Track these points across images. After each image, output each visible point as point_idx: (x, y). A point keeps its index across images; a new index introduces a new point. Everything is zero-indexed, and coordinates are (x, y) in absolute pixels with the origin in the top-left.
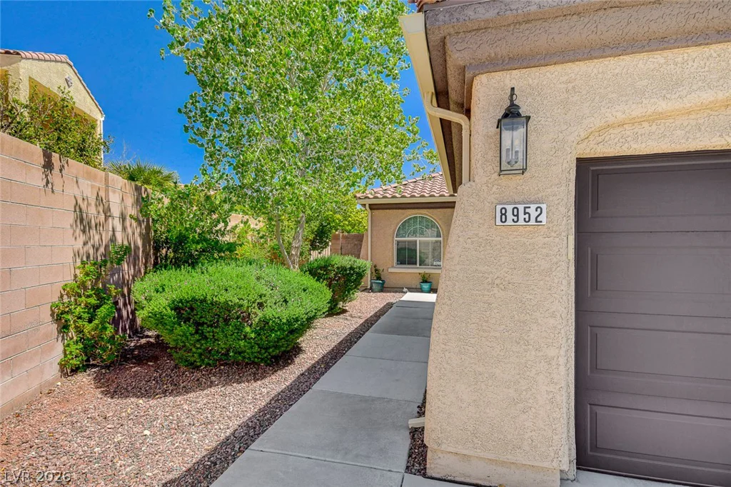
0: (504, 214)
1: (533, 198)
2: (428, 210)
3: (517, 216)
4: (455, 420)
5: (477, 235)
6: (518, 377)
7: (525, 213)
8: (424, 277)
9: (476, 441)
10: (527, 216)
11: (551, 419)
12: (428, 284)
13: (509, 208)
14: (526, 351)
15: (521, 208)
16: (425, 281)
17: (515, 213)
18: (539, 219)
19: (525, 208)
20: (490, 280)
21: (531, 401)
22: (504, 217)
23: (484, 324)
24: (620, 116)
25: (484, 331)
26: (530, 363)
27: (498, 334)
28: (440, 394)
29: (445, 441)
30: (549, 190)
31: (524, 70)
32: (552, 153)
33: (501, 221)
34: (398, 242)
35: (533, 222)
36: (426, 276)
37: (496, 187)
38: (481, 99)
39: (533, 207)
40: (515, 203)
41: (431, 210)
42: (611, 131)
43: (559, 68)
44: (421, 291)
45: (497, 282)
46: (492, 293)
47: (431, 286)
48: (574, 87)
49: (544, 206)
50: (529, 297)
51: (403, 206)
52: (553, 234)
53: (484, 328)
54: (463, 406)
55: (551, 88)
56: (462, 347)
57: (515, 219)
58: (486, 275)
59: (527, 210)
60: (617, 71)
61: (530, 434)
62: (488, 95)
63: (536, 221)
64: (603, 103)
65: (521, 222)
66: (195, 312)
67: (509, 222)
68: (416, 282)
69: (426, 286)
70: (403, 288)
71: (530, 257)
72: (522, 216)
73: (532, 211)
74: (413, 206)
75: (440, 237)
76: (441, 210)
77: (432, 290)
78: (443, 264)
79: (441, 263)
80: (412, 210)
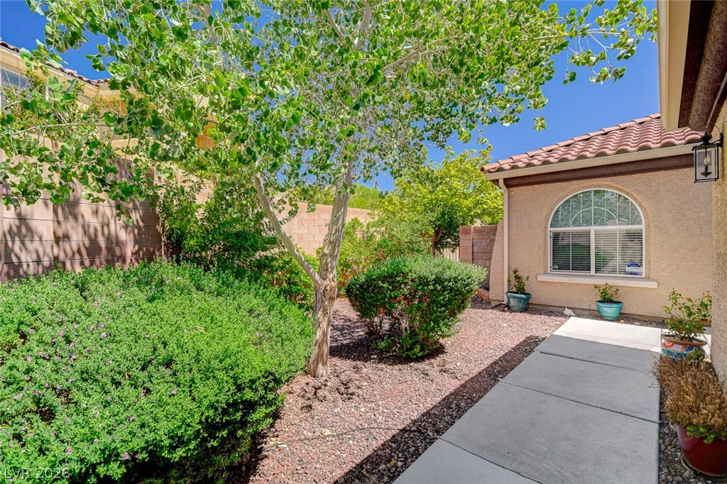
2: (614, 178)
8: (604, 293)
12: (616, 305)
16: (607, 300)
34: (555, 235)
36: (610, 291)
41: (620, 178)
47: (621, 308)
51: (564, 176)
68: (591, 301)
69: (609, 310)
74: (582, 174)
75: (640, 223)
76: (639, 175)
77: (623, 317)
78: (648, 270)
79: (643, 270)
80: (584, 181)
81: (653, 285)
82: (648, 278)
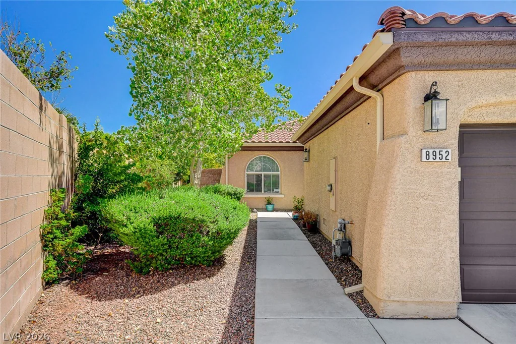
0: (428, 155)
1: (441, 146)
2: (270, 152)
3: (435, 156)
4: (399, 280)
5: (410, 167)
6: (435, 251)
7: (440, 154)
8: (268, 200)
9: (411, 291)
10: (441, 156)
11: (453, 274)
12: (272, 205)
13: (431, 151)
14: (438, 235)
15: (437, 151)
16: (269, 203)
17: (434, 154)
18: (447, 158)
19: (440, 151)
20: (418, 194)
21: (442, 264)
22: (428, 156)
23: (415, 220)
24: (485, 102)
25: (415, 224)
26: (441, 242)
27: (423, 226)
28: (390, 265)
29: (393, 294)
30: (450, 141)
31: (436, 72)
32: (451, 120)
33: (426, 158)
34: (248, 175)
35: (444, 159)
36: (270, 200)
37: (421, 138)
38: (411, 86)
39: (444, 151)
40: (440, 148)
41: (273, 152)
42: (475, 110)
43: (454, 73)
44: (266, 210)
45: (422, 195)
46: (419, 201)
47: (273, 206)
48: (462, 84)
49: (450, 151)
50: (440, 203)
51: (253, 149)
52: (452, 167)
53: (415, 223)
54: (404, 271)
55: (450, 84)
56: (402, 235)
57: (434, 157)
58: (416, 191)
59: (441, 153)
60: (483, 78)
61: (442, 283)
62: (416, 84)
63: (446, 159)
64: (477, 95)
65: (438, 159)
66: (169, 227)
67: (431, 159)
68: (262, 205)
69: (270, 207)
70: (253, 209)
71: (441, 180)
72: (438, 156)
73: (443, 153)
74: (259, 149)
75: (279, 171)
76: (279, 152)
77: (274, 210)
78: (281, 190)
79: (279, 190)
80: (259, 152)
81: (283, 196)
82: (281, 194)
